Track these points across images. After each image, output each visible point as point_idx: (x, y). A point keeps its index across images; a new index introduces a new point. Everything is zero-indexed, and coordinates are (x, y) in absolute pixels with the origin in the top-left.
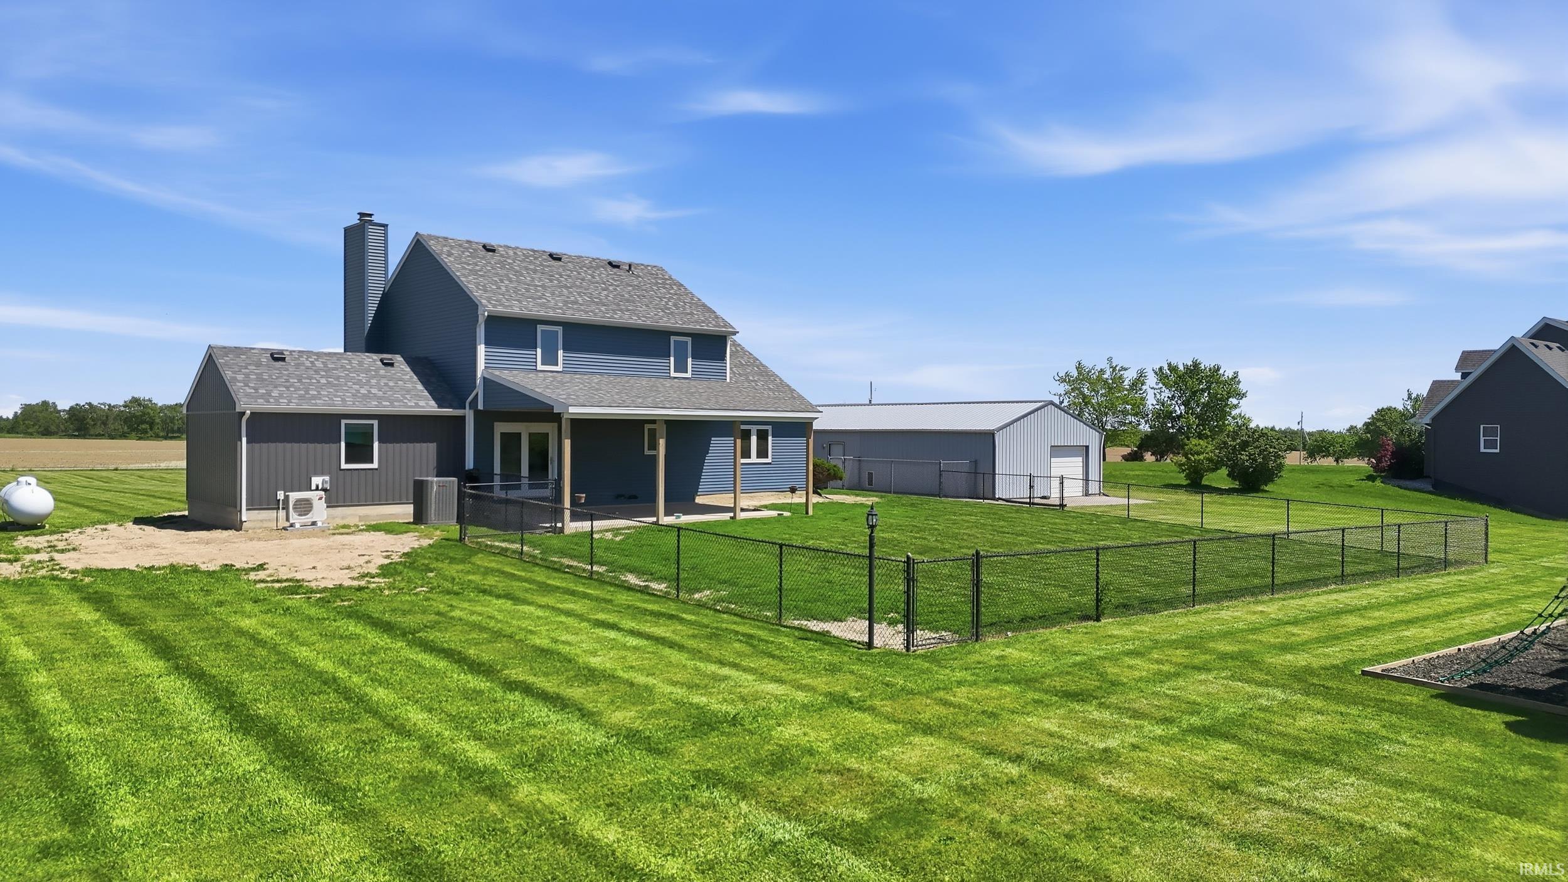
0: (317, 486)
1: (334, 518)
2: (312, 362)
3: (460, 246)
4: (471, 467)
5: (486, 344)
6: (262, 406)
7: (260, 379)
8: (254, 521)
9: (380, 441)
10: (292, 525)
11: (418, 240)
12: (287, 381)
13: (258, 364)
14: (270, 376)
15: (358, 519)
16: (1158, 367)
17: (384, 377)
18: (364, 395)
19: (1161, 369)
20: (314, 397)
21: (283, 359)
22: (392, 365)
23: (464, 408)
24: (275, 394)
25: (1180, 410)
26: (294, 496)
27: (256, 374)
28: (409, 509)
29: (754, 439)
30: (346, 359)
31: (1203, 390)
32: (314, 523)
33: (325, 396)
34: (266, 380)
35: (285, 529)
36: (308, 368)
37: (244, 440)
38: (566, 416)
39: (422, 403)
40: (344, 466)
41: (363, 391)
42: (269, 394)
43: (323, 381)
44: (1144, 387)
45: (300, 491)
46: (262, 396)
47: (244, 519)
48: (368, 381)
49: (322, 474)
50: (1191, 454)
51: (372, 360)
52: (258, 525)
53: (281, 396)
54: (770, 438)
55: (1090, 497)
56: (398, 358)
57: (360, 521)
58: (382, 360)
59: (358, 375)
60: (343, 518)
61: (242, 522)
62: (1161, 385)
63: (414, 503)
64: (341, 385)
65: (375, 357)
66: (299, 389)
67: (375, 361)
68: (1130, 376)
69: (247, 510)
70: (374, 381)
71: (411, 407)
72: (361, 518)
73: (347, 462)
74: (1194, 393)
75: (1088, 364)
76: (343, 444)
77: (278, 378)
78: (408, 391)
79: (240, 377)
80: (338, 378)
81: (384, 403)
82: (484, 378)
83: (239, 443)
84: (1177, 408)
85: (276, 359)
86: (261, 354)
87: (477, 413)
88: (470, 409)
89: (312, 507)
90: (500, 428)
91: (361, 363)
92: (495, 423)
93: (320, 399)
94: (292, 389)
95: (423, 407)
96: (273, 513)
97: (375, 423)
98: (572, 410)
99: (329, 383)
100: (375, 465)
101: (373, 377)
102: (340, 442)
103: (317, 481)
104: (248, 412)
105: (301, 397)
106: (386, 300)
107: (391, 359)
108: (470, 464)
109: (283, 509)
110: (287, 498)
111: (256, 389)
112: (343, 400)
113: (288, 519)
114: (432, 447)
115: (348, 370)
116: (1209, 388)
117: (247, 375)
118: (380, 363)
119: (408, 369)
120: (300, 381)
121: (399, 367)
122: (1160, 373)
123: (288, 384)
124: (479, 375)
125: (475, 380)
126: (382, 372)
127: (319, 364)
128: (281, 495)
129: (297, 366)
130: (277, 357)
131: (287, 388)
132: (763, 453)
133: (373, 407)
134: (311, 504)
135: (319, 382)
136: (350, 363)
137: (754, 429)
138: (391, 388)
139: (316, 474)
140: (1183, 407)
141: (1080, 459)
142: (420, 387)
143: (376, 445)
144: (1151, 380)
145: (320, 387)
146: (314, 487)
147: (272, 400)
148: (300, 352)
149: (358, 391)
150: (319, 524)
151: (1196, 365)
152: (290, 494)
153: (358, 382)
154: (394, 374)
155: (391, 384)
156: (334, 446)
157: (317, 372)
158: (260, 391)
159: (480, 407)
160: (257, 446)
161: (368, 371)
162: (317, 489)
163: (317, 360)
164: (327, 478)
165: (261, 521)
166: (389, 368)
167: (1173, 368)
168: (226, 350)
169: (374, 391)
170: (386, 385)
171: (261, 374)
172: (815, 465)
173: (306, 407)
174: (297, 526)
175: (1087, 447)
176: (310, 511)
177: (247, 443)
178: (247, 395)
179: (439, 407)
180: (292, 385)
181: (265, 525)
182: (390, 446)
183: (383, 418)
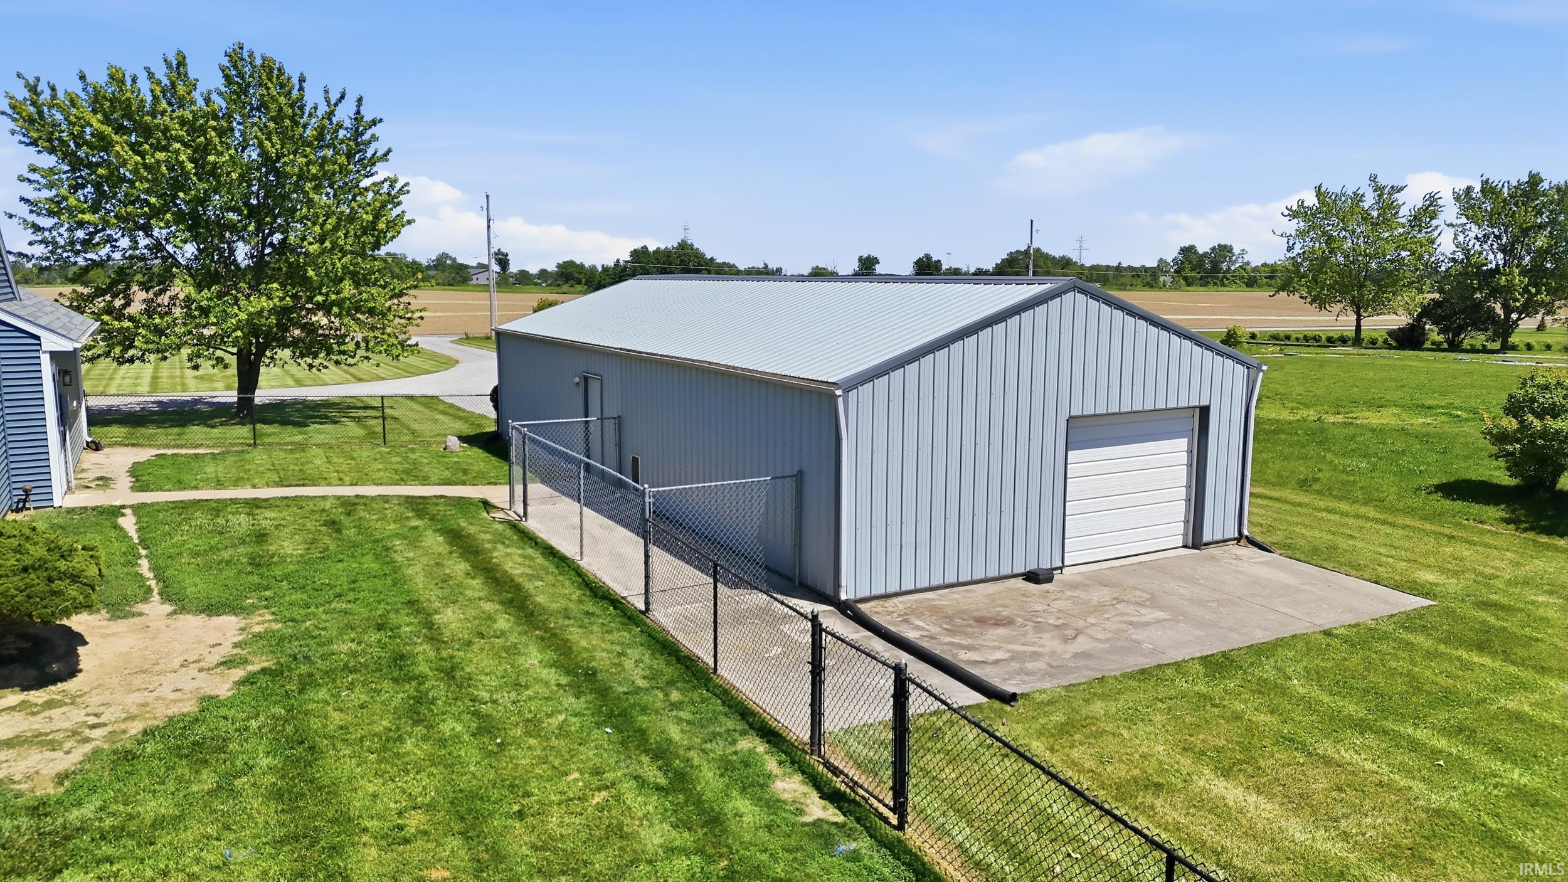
16: (1464, 186)
19: (1469, 189)
25: (1495, 259)
31: (1541, 227)
44: (1434, 223)
50: (1533, 412)
55: (1206, 552)
62: (1464, 220)
68: (1410, 201)
74: (1525, 232)
75: (1333, 187)
84: (1491, 257)
116: (1553, 222)
122: (1464, 198)
140: (1500, 256)
141: (1182, 444)
144: (1450, 212)
151: (1535, 180)
167: (1488, 189)
175: (1205, 411)
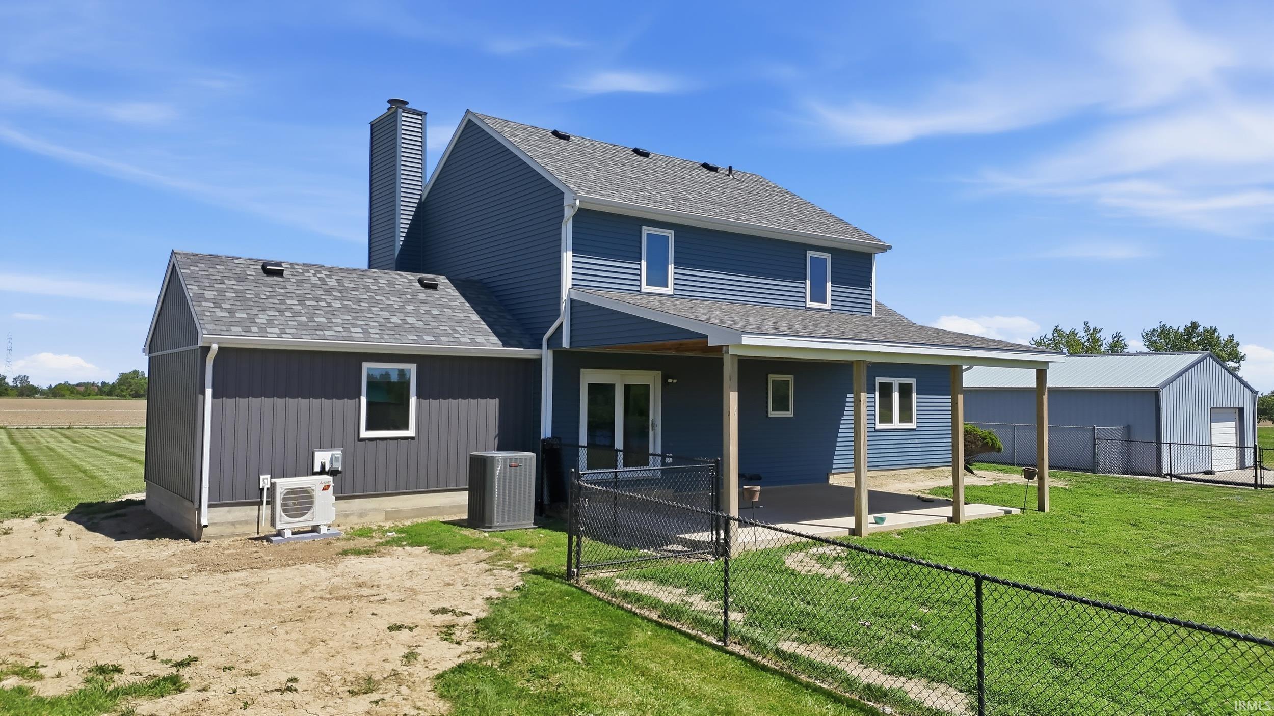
0: (323, 466)
1: (347, 516)
2: (321, 279)
3: (525, 129)
4: (549, 435)
5: (574, 251)
6: (239, 338)
7: (240, 297)
8: (222, 524)
9: (419, 395)
10: (280, 533)
11: (470, 120)
12: (282, 302)
13: (241, 279)
14: (257, 295)
15: (382, 517)
17: (423, 302)
18: (397, 326)
20: (321, 327)
21: (280, 273)
22: (434, 287)
23: (540, 347)
24: (261, 319)
26: (284, 484)
27: (236, 292)
28: (463, 498)
29: (896, 396)
30: (369, 277)
32: (315, 529)
33: (337, 325)
34: (249, 300)
35: (267, 538)
36: (315, 286)
37: (209, 392)
38: (732, 351)
39: (480, 339)
40: (364, 434)
41: (395, 320)
42: (251, 319)
43: (337, 304)
45: (296, 475)
46: (239, 323)
47: (204, 522)
48: (402, 307)
49: (332, 446)
51: (408, 280)
52: (229, 530)
53: (270, 323)
54: (914, 395)
55: (1246, 471)
56: (442, 280)
57: (387, 519)
58: (420, 281)
59: (388, 299)
60: (361, 515)
61: (201, 527)
63: (470, 490)
64: (362, 311)
65: (410, 276)
66: (299, 314)
67: (410, 281)
69: (210, 506)
70: (410, 308)
71: (465, 344)
72: (389, 515)
73: (369, 428)
76: (364, 400)
77: (268, 297)
78: (460, 322)
79: (209, 294)
80: (359, 301)
81: (426, 338)
82: (572, 301)
83: (200, 397)
85: (269, 273)
86: (247, 266)
87: (560, 356)
88: (548, 348)
89: (312, 502)
90: (589, 377)
91: (391, 284)
92: (582, 370)
93: (330, 329)
94: (287, 314)
95: (482, 344)
96: (252, 511)
97: (412, 369)
98: (746, 340)
99: (345, 307)
100: (411, 432)
101: (409, 302)
102: (359, 396)
103: (322, 457)
104: (215, 347)
105: (301, 325)
106: (422, 210)
107: (433, 280)
108: (546, 431)
109: (268, 503)
110: (273, 485)
111: (232, 312)
112: (366, 332)
113: (273, 523)
114: (493, 404)
115: (373, 291)
117: (221, 293)
118: (418, 284)
119: (457, 294)
120: (301, 302)
121: (444, 290)
123: (284, 306)
124: (564, 296)
125: (559, 304)
126: (422, 296)
127: (331, 282)
128: (265, 481)
129: (300, 283)
130: (271, 271)
131: (281, 312)
132: (906, 415)
133: (409, 343)
134: (311, 497)
135: (329, 305)
136: (377, 282)
137: (896, 382)
138: (435, 317)
139: (321, 447)
141: (1233, 424)
142: (475, 317)
143: (413, 401)
145: (334, 312)
146: (317, 468)
147: (255, 329)
148: (305, 265)
149: (387, 320)
150: (324, 530)
152: (277, 480)
153: (388, 308)
154: (438, 299)
155: (435, 311)
156: (350, 403)
157: (328, 291)
158: (238, 315)
159: (566, 344)
160: (229, 402)
161: (400, 293)
162: (323, 472)
163: (329, 277)
164: (338, 453)
165: (233, 524)
166: (431, 291)
168: (195, 258)
169: (411, 320)
170: (428, 313)
171: (244, 292)
172: (967, 433)
173: (307, 341)
174: (288, 534)
175: (1241, 410)
176: (309, 509)
177: (214, 396)
178: (216, 320)
179: (504, 346)
180: (290, 309)
181: (240, 529)
182: (434, 403)
183: (425, 362)
